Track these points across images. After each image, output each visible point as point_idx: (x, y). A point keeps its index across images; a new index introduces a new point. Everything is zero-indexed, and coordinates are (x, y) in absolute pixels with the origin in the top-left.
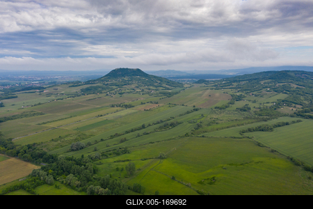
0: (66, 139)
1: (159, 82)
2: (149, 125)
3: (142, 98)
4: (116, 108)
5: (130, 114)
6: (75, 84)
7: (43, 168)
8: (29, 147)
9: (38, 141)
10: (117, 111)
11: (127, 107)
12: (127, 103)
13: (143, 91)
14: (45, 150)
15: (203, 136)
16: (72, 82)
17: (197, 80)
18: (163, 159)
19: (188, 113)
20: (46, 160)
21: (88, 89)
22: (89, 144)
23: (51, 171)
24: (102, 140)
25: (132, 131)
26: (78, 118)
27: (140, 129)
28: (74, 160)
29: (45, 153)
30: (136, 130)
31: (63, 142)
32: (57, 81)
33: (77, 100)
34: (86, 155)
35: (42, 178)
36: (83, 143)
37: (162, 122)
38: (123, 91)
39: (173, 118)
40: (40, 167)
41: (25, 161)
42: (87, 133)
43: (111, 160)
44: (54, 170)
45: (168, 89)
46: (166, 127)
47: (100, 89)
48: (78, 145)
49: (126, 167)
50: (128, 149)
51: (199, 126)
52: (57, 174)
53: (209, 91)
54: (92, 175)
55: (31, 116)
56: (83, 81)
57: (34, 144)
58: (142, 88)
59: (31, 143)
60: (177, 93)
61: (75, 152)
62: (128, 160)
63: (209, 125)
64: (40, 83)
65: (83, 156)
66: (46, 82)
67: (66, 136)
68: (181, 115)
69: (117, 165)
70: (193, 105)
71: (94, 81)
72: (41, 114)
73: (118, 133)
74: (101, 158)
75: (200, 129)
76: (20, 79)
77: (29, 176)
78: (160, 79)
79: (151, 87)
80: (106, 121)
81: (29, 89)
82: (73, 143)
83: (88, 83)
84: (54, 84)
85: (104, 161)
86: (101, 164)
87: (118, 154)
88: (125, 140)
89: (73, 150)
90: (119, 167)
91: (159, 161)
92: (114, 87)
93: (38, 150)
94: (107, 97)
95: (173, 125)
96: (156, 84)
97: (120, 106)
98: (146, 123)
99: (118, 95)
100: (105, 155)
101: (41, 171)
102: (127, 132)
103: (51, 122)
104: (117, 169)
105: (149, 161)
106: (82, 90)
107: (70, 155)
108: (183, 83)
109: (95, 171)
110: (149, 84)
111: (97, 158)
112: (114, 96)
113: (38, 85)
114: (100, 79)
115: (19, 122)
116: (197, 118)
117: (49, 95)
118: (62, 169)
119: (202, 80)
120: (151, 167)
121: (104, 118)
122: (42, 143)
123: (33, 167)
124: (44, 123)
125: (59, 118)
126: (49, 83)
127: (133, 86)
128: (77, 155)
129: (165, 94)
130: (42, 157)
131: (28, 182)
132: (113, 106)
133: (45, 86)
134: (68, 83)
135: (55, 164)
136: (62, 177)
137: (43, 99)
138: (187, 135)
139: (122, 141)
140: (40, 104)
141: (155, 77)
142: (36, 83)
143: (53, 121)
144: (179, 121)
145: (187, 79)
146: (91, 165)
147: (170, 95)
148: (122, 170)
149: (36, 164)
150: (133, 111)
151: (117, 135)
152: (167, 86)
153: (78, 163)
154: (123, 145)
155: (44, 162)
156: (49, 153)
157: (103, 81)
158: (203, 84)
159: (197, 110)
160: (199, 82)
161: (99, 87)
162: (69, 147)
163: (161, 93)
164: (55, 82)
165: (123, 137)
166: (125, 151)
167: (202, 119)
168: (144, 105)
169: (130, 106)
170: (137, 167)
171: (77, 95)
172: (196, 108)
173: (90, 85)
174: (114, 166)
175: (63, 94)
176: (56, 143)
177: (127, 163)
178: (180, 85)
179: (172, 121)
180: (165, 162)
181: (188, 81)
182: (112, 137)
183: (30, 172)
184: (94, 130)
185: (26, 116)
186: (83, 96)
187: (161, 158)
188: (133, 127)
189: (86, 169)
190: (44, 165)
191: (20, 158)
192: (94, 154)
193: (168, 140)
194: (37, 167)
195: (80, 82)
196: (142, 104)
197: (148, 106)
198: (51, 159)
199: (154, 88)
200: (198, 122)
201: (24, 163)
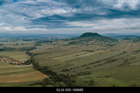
0: (61, 66)
1: (106, 39)
2: (102, 61)
3: (98, 47)
4: (85, 52)
5: (92, 55)
6: (66, 40)
7: (50, 77)
8: (45, 67)
9: (48, 65)
10: (85, 53)
11: (90, 51)
12: (90, 49)
13: (98, 44)
14: (51, 69)
15: (129, 66)
16: (65, 39)
17: (125, 38)
18: (108, 77)
19: (121, 54)
20: (51, 74)
21: (72, 43)
22: (71, 69)
23: (53, 79)
24: (78, 67)
25: (93, 63)
26: (67, 56)
27: (97, 62)
28: (64, 76)
29: (51, 71)
30: (95, 63)
31: (59, 67)
32: (58, 38)
33: (66, 48)
34: (70, 74)
35: (49, 81)
36: (68, 68)
37: (108, 59)
38: (88, 44)
39: (114, 57)
40: (48, 77)
41: (43, 73)
42: (71, 63)
43: (82, 77)
44: (55, 79)
45: (111, 43)
46: (110, 61)
47: (77, 43)
48: (66, 69)
49: (90, 81)
50: (91, 72)
51: (126, 61)
52: (56, 81)
53: (131, 43)
54: (72, 83)
55: (46, 54)
56: (70, 38)
57: (47, 66)
58: (98, 42)
59: (46, 66)
60: (115, 45)
61: (65, 72)
62: (90, 78)
63: (131, 60)
64: (51, 39)
65: (68, 74)
66: (54, 39)
67: (61, 64)
68: (117, 56)
69: (85, 80)
70: (123, 50)
71: (75, 38)
72: (51, 53)
73: (86, 64)
74: (77, 76)
75: (127, 62)
76: (43, 37)
77: (44, 79)
78: (107, 38)
79: (102, 42)
80: (80, 58)
81: (47, 42)
82: (64, 68)
83: (72, 39)
84: (57, 40)
85: (78, 77)
86: (77, 78)
87: (85, 74)
88: (89, 68)
89: (64, 71)
90: (86, 80)
91: (106, 78)
92: (84, 42)
93: (49, 69)
94: (81, 47)
95: (113, 61)
96: (105, 40)
97: (87, 51)
98: (100, 60)
99: (86, 46)
100: (79, 74)
101: (49, 79)
102: (90, 64)
103: (55, 57)
104: (85, 82)
105: (101, 78)
106: (69, 43)
107: (62, 73)
108: (118, 39)
109: (74, 82)
110: (101, 40)
111: (75, 76)
112: (84, 46)
113: (50, 40)
114: (77, 38)
115: (42, 56)
116: (125, 57)
117: (54, 45)
118: (58, 79)
119: (127, 38)
120: (102, 81)
121: (79, 57)
122: (50, 66)
123: (46, 76)
124: (52, 58)
125: (58, 56)
126: (55, 39)
127: (93, 41)
128: (65, 73)
129: (109, 45)
130: (50, 73)
131: (43, 82)
132: (83, 51)
133: (53, 41)
134: (63, 39)
135: (55, 76)
136: (58, 82)
137: (52, 47)
138: (120, 65)
139: (88, 68)
140: (50, 49)
141: (104, 37)
142: (49, 39)
143: (56, 57)
144: (116, 58)
145: (120, 38)
146: (72, 79)
147: (112, 46)
148: (87, 82)
149: (47, 75)
150: (93, 54)
151: (85, 65)
152: (110, 41)
153: (66, 77)
154: (88, 70)
155: (50, 75)
156: (53, 71)
157: (79, 39)
158: (128, 40)
159: (125, 53)
160: (126, 39)
161: (77, 41)
162: (62, 69)
163: (107, 45)
164: (57, 39)
165: (88, 66)
166: (89, 73)
167: (128, 57)
168: (99, 51)
169: (92, 51)
170: (95, 81)
171: (66, 45)
172: (125, 52)
173: (73, 41)
174: (83, 80)
175: (60, 44)
176: (56, 67)
177: (90, 79)
178: (117, 41)
179: (113, 58)
180: (109, 79)
181: (121, 39)
182: (83, 66)
183: (45, 78)
184: (74, 62)
185: (44, 53)
186: (69, 46)
187: (107, 77)
188: (93, 62)
189: (70, 80)
190: (51, 76)
191: (41, 72)
192: (73, 74)
193: (111, 68)
194: (47, 77)
195: (68, 39)
196: (98, 50)
197: (101, 51)
198: (54, 74)
199: (104, 42)
200: (126, 59)
201: (43, 74)
